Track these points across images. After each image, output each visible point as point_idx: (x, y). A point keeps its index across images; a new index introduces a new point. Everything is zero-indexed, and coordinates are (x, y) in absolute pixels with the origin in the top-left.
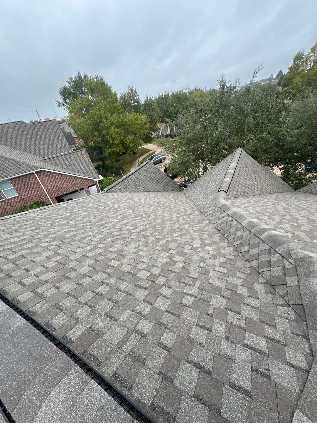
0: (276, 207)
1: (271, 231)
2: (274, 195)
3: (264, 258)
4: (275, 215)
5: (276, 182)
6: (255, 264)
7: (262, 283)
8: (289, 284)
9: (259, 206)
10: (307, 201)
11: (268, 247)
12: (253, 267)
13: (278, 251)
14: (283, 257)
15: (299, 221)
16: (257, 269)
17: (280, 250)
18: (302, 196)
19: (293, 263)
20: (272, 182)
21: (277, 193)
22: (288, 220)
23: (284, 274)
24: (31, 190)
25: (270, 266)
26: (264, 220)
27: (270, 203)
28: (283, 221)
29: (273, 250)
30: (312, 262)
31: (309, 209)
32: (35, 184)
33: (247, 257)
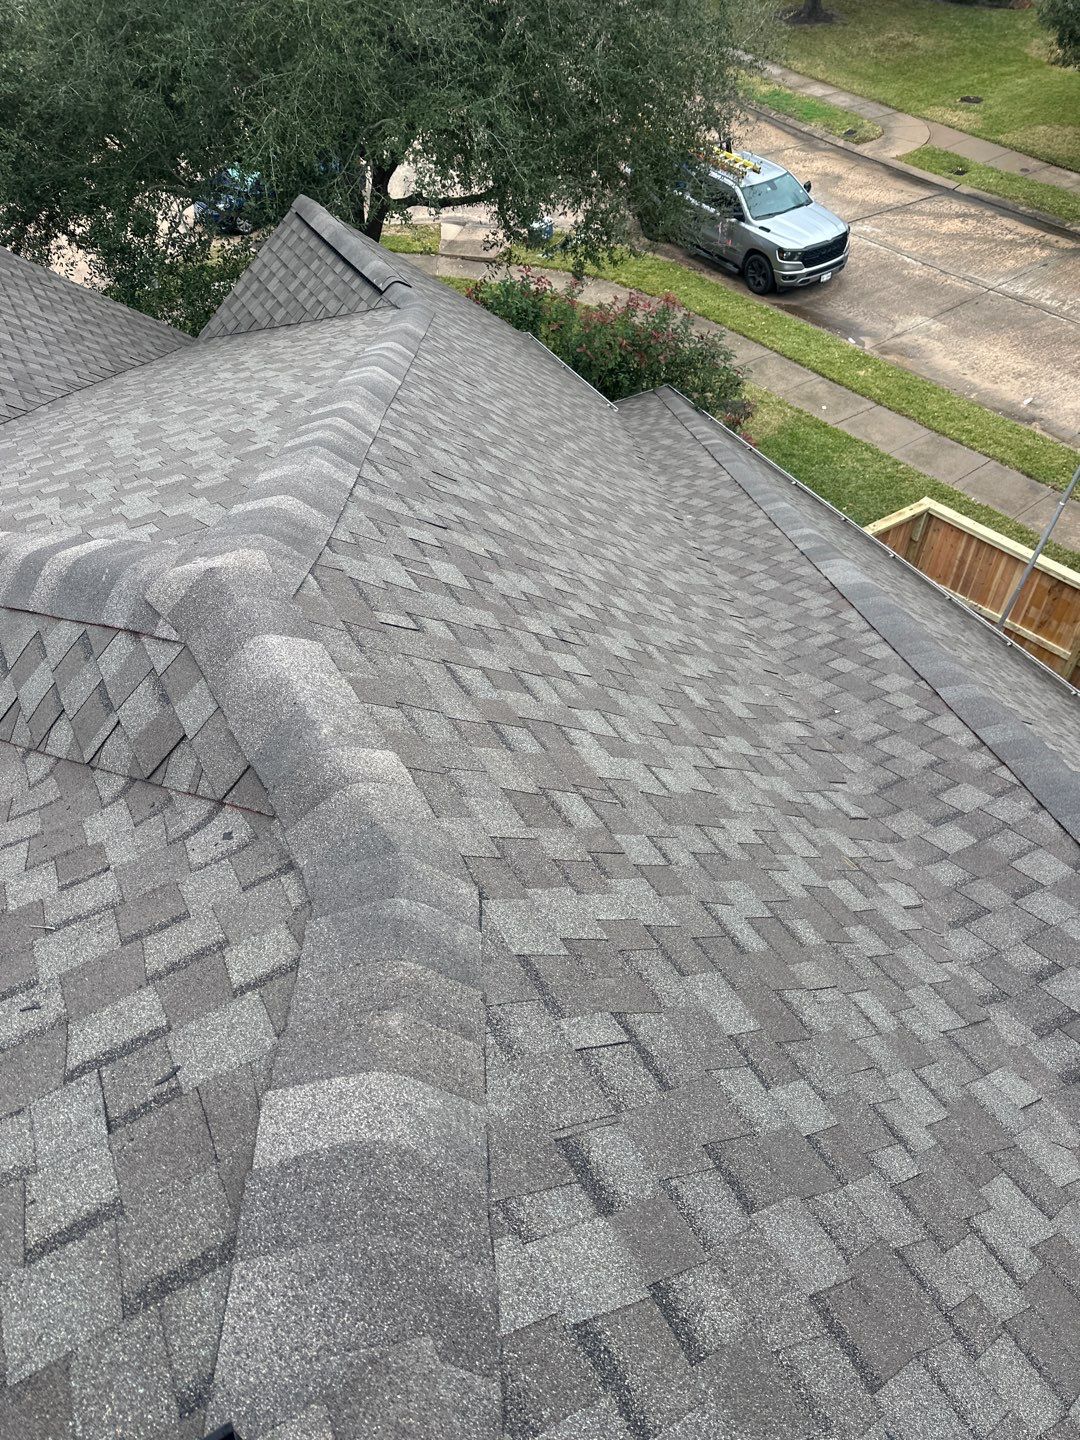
0: (104, 443)
1: (62, 554)
2: (104, 391)
3: (79, 692)
4: (93, 476)
5: (86, 322)
6: (61, 739)
7: (115, 799)
8: (190, 726)
9: (22, 465)
10: (237, 368)
11: (76, 631)
12: (60, 759)
13: (109, 623)
14: (136, 634)
15: (192, 461)
16: (75, 756)
17: (118, 613)
18: (222, 354)
19: (174, 636)
20: (61, 324)
21: (116, 374)
22: (151, 475)
23: (165, 699)
25: (110, 708)
26: (42, 517)
27: (80, 432)
28: (127, 487)
29: (96, 630)
30: (220, 590)
31: (239, 396)
33: (22, 736)
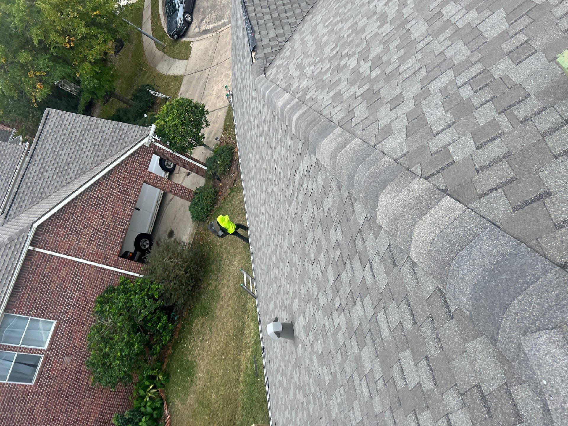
24: (65, 288)
32: (56, 270)
